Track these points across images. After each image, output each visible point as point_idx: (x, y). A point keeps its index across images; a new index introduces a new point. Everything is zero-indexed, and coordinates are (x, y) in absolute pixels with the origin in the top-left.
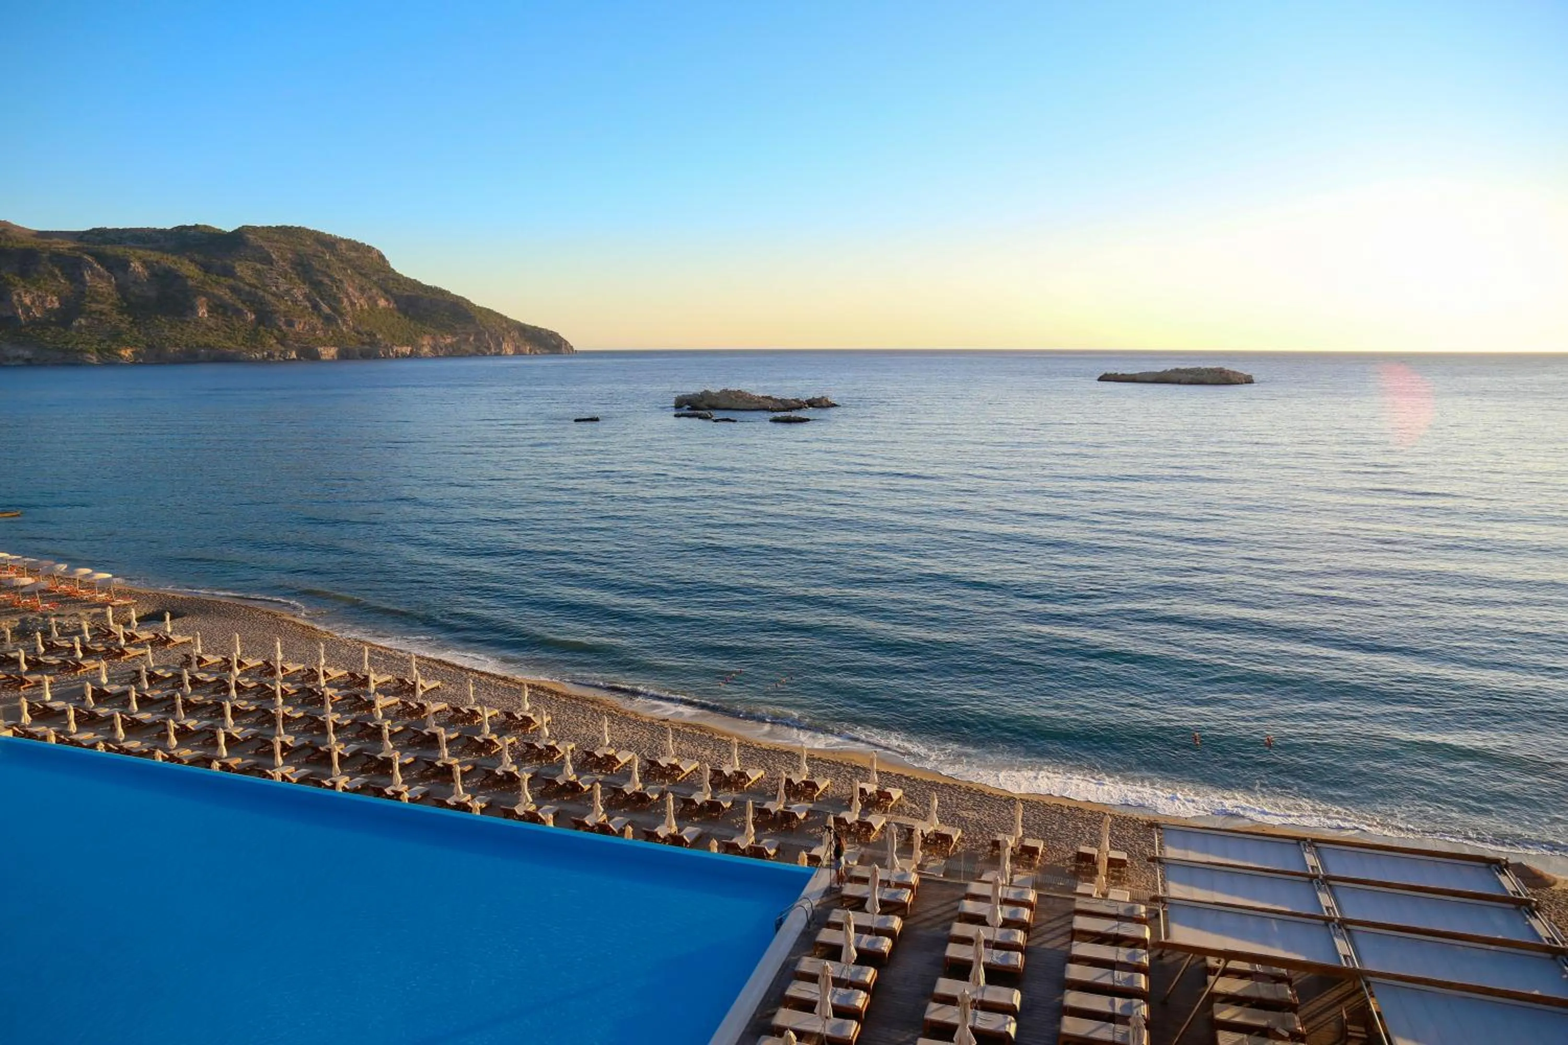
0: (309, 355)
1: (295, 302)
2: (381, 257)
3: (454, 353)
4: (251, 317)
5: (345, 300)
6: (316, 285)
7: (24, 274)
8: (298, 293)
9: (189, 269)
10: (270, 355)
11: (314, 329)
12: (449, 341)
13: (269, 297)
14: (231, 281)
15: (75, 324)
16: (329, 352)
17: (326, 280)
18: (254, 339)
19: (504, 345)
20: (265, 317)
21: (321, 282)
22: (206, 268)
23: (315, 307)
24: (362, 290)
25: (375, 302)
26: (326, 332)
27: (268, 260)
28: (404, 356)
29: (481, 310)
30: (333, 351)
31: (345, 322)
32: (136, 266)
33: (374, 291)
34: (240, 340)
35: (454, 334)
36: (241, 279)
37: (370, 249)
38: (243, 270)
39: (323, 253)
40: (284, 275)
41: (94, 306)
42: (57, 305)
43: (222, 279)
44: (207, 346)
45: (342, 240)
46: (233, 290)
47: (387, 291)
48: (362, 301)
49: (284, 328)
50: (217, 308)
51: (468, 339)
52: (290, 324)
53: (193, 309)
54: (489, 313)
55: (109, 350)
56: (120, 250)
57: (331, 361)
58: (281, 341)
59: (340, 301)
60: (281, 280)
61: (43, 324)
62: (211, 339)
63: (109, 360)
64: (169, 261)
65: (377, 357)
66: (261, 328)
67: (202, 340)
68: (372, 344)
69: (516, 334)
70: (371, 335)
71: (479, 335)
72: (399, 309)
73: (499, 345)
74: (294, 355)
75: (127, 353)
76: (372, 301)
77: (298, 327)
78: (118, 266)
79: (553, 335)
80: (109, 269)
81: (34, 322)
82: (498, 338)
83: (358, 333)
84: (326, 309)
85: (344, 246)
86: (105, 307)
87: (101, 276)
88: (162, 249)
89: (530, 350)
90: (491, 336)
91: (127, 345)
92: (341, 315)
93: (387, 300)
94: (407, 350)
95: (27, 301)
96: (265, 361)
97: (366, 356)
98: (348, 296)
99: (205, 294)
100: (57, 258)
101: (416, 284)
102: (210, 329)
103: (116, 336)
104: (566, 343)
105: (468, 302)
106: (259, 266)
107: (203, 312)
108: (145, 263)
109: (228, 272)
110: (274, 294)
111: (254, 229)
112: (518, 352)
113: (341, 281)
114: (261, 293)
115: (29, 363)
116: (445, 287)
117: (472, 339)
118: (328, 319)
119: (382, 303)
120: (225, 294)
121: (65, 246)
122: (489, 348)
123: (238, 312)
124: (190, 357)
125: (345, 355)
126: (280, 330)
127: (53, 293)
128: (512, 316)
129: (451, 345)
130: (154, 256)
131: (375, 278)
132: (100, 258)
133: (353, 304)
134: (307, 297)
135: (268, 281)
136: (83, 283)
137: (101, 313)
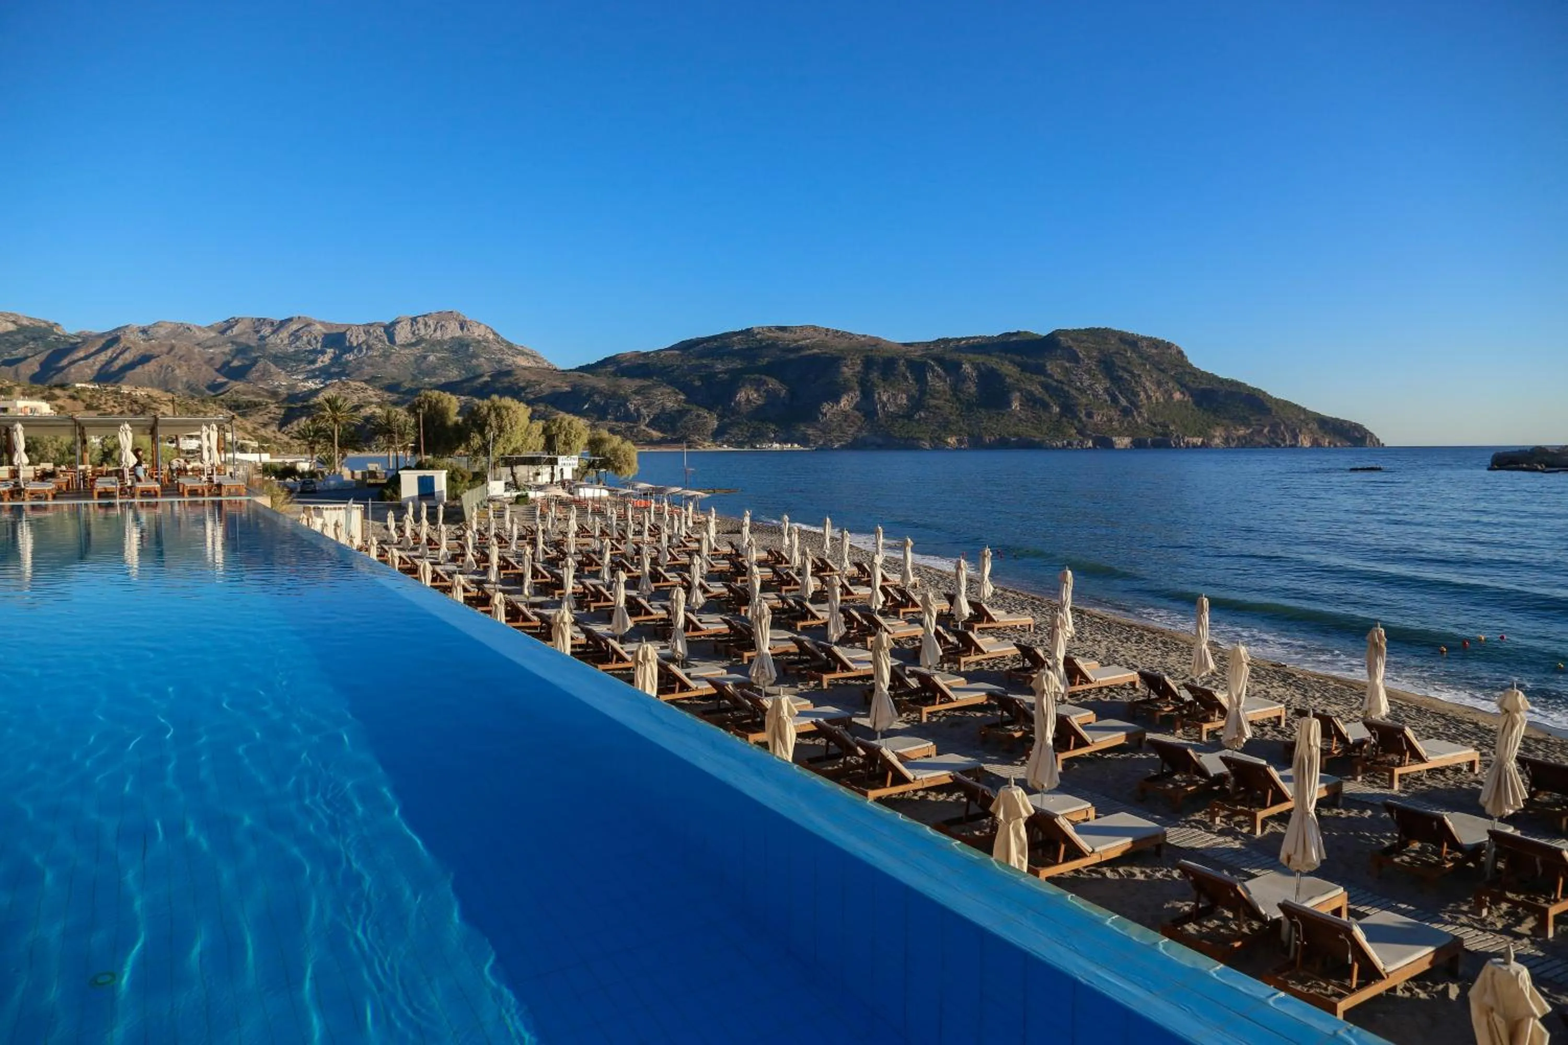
0: (1104, 443)
1: (1096, 396)
2: (1180, 353)
3: (1246, 444)
4: (1056, 410)
5: (1142, 394)
6: (1116, 380)
7: (884, 377)
8: (1099, 388)
9: (1008, 369)
11: (1111, 420)
12: (1241, 432)
13: (1073, 392)
14: (1042, 378)
15: (917, 416)
16: (1123, 442)
17: (1126, 376)
18: (1057, 429)
19: (1301, 437)
20: (1069, 409)
21: (1121, 378)
22: (1023, 368)
23: (1114, 400)
24: (1159, 384)
25: (1172, 398)
26: (1121, 423)
27: (1075, 358)
28: (1195, 446)
29: (1277, 401)
30: (1126, 441)
31: (1140, 414)
32: (967, 367)
33: (1171, 385)
34: (1045, 427)
35: (1248, 426)
36: (1051, 376)
37: (1169, 346)
38: (1054, 368)
39: (1126, 351)
40: (1088, 371)
41: (933, 402)
42: (905, 401)
43: (1034, 377)
44: (1016, 435)
45: (1143, 339)
46: (1046, 387)
47: (1184, 387)
48: (1158, 394)
49: (1084, 419)
50: (1030, 401)
51: (1261, 433)
52: (1090, 415)
53: (1009, 404)
54: (1287, 404)
55: (939, 438)
56: (956, 355)
57: (1125, 450)
58: (1080, 432)
59: (1137, 395)
60: (1086, 377)
61: (894, 417)
62: (1021, 429)
63: (938, 445)
64: (993, 362)
65: (1170, 446)
66: (1064, 419)
67: (1013, 430)
68: (1165, 435)
69: (1315, 426)
70: (1165, 426)
71: (1274, 428)
72: (1198, 404)
73: (1295, 437)
74: (1090, 444)
75: (952, 440)
76: (1168, 394)
77: (1097, 418)
78: (952, 368)
79: (1357, 427)
80: (946, 370)
81: (888, 415)
82: (1294, 430)
83: (1154, 425)
84: (1123, 402)
85: (1145, 343)
86: (940, 403)
87: (939, 376)
88: (989, 353)
89: (1330, 443)
90: (1286, 427)
91: (953, 434)
92: (1138, 408)
93: (1182, 393)
94: (1199, 442)
95: (885, 398)
96: (1063, 448)
97: (1158, 446)
98: (1146, 392)
99: (1019, 390)
100: (910, 363)
101: (1212, 378)
102: (1020, 420)
103: (946, 426)
104: (1372, 435)
105: (1264, 394)
106: (1067, 365)
107: (1016, 405)
108: (976, 366)
109: (1040, 370)
110: (1078, 389)
111: (1066, 333)
112: (1316, 444)
113: (1139, 376)
114: (1066, 388)
115: (880, 447)
116: (1241, 380)
117: (1266, 430)
118: (1126, 412)
119: (1177, 396)
120: (1037, 390)
121: (916, 354)
122: (1284, 440)
123: (1046, 406)
124: (1002, 444)
125: (1139, 444)
126: (1080, 421)
127: (904, 392)
128: (1311, 408)
129: (1244, 437)
130: (980, 359)
131: (1172, 373)
132: (940, 361)
133: (1149, 397)
134: (1106, 390)
135: (1073, 377)
136: (926, 382)
137: (937, 407)
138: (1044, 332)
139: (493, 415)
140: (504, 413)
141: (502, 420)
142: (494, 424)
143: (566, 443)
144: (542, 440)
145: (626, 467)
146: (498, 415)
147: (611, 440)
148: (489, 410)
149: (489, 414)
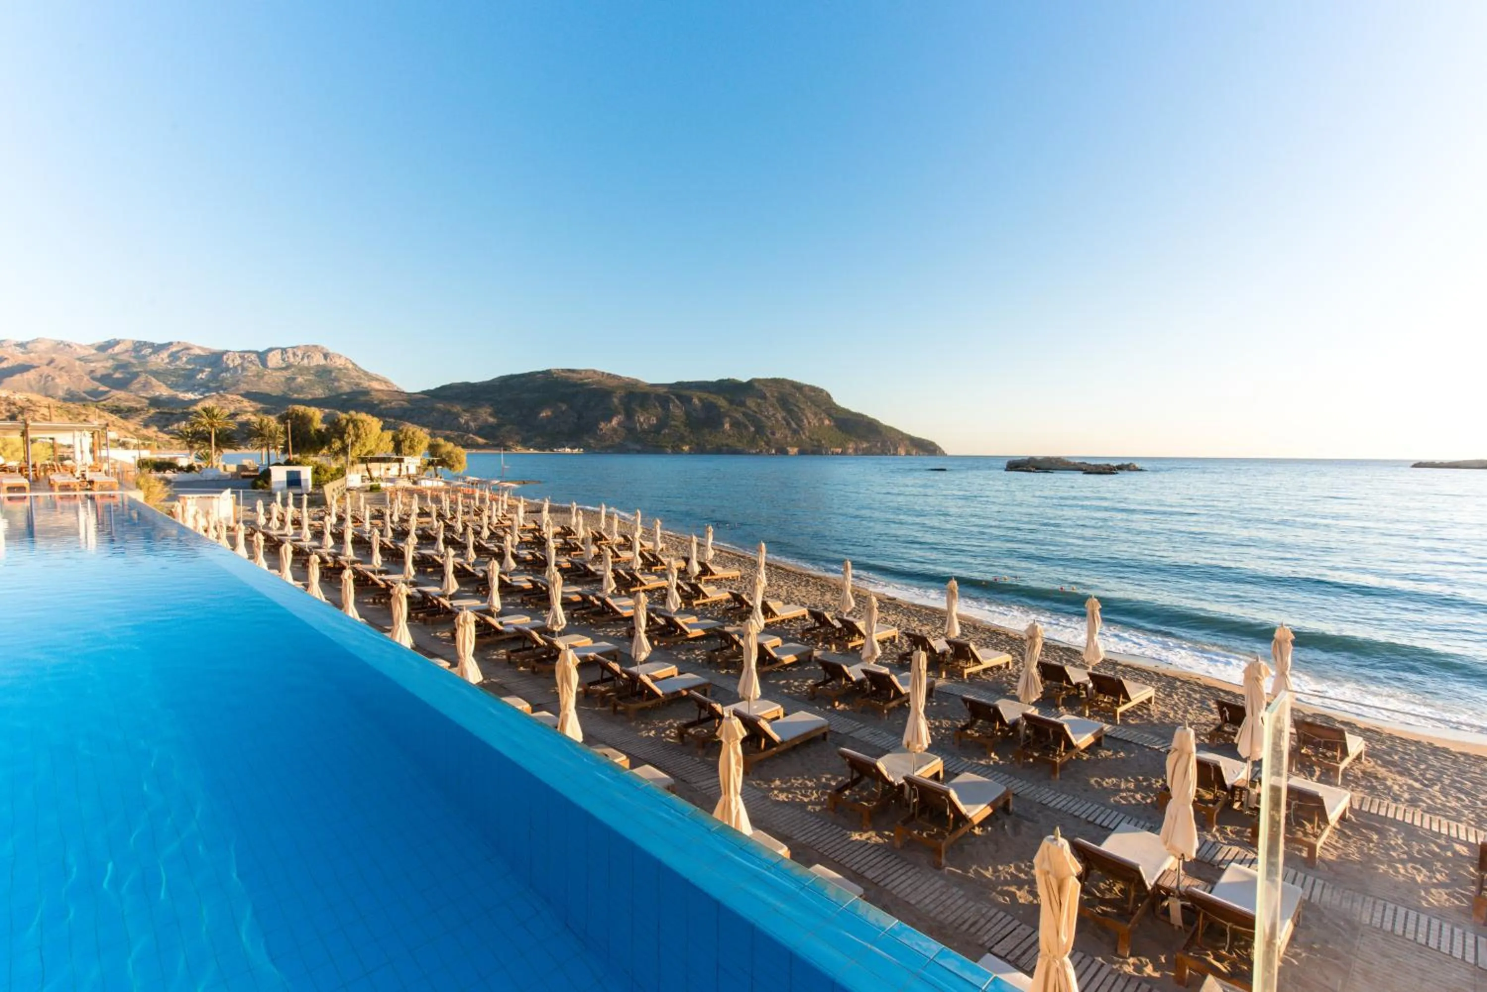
0: (782, 451)
1: (777, 421)
2: (828, 395)
3: (867, 452)
4: (752, 429)
5: (805, 421)
6: (790, 412)
7: (642, 406)
8: (779, 416)
9: (722, 402)
10: (761, 451)
11: (786, 437)
12: (864, 446)
13: (763, 419)
14: (743, 409)
15: (663, 432)
16: (793, 450)
17: (796, 409)
18: (753, 442)
19: (900, 449)
20: (760, 429)
21: (792, 410)
22: (731, 402)
23: (788, 424)
24: (816, 414)
25: (823, 423)
26: (793, 438)
27: (764, 397)
28: (837, 454)
29: (886, 427)
30: (796, 450)
31: (804, 433)
32: (696, 401)
33: (823, 415)
34: (745, 441)
35: (868, 442)
36: (749, 408)
37: (822, 391)
38: (751, 403)
39: (796, 393)
40: (772, 406)
41: (673, 423)
42: (655, 422)
43: (739, 408)
44: (727, 445)
45: (806, 386)
46: (744, 414)
47: (830, 415)
48: (815, 421)
49: (770, 436)
50: (735, 424)
51: (876, 445)
52: (773, 434)
53: (722, 425)
54: (891, 429)
55: (677, 446)
56: (687, 393)
57: (795, 455)
58: (768, 443)
59: (802, 421)
60: (770, 409)
61: (648, 432)
62: (729, 441)
63: (677, 451)
64: (712, 398)
65: (821, 454)
66: (757, 435)
67: (724, 442)
68: (819, 446)
69: (907, 442)
70: (819, 441)
71: (884, 443)
72: (836, 426)
73: (896, 449)
74: (773, 451)
75: (686, 448)
76: (821, 420)
77: (778, 435)
78: (685, 400)
79: (932, 444)
80: (681, 402)
81: (644, 431)
82: (896, 444)
83: (811, 439)
84: (794, 425)
85: (807, 389)
86: (678, 423)
87: (678, 406)
88: (710, 392)
89: (916, 452)
90: (891, 443)
91: (687, 444)
92: (803, 429)
93: (830, 420)
94: (839, 450)
95: (642, 420)
96: (757, 454)
97: (814, 453)
98: (807, 418)
99: (729, 416)
100: (658, 397)
101: (848, 412)
102: (730, 436)
103: (682, 439)
104: (941, 448)
105: (878, 422)
106: (759, 401)
107: (727, 426)
108: (700, 399)
109: (743, 404)
110: (766, 417)
111: (759, 380)
112: (908, 453)
113: (804, 409)
114: (758, 415)
115: (639, 452)
116: (865, 413)
117: (879, 445)
118: (795, 432)
119: (827, 422)
120: (739, 416)
121: (662, 391)
122: (889, 451)
123: (746, 427)
124: (719, 451)
125: (802, 452)
126: (767, 436)
127: (654, 415)
128: (905, 431)
129: (866, 448)
130: (705, 395)
131: (824, 408)
132: (679, 397)
133: (809, 423)
134: (784, 418)
135: (763, 409)
136: (668, 409)
137: (676, 426)
138: (745, 379)
139: (351, 426)
140: (360, 424)
141: (359, 429)
142: (352, 432)
143: (411, 447)
144: (392, 445)
145: (457, 465)
146: (356, 426)
147: (445, 446)
148: (348, 422)
149: (347, 424)
